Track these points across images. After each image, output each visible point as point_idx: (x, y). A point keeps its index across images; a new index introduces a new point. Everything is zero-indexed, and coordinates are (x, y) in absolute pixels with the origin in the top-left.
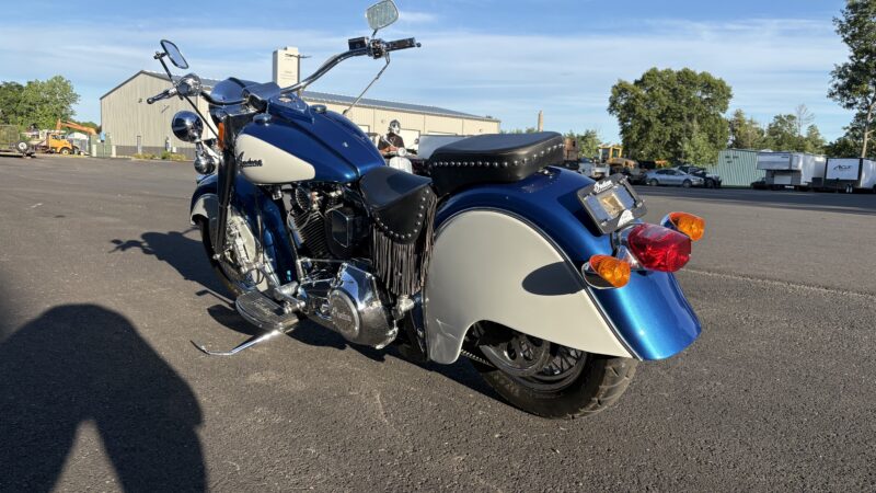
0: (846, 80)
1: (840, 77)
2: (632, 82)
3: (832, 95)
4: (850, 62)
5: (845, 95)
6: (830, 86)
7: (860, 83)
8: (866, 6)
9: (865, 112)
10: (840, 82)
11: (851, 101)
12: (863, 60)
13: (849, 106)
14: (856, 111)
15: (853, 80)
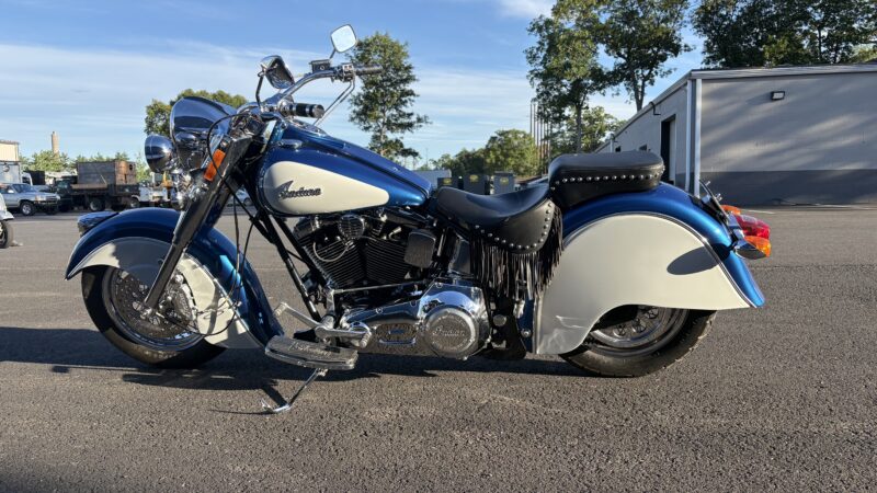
0: (361, 107)
1: (356, 104)
2: (167, 103)
3: (352, 119)
4: (362, 92)
5: (361, 120)
6: (350, 112)
7: (372, 110)
8: (368, 45)
9: (378, 134)
10: (357, 109)
11: (367, 125)
12: (371, 91)
13: (367, 129)
14: (372, 133)
15: (366, 107)
